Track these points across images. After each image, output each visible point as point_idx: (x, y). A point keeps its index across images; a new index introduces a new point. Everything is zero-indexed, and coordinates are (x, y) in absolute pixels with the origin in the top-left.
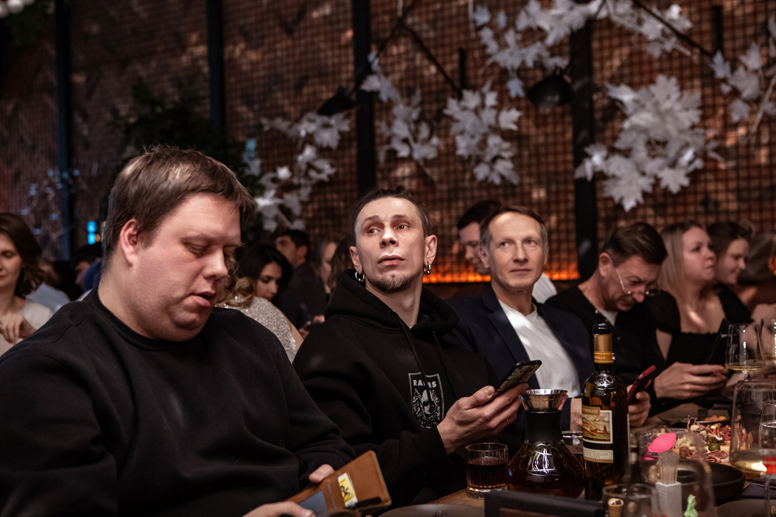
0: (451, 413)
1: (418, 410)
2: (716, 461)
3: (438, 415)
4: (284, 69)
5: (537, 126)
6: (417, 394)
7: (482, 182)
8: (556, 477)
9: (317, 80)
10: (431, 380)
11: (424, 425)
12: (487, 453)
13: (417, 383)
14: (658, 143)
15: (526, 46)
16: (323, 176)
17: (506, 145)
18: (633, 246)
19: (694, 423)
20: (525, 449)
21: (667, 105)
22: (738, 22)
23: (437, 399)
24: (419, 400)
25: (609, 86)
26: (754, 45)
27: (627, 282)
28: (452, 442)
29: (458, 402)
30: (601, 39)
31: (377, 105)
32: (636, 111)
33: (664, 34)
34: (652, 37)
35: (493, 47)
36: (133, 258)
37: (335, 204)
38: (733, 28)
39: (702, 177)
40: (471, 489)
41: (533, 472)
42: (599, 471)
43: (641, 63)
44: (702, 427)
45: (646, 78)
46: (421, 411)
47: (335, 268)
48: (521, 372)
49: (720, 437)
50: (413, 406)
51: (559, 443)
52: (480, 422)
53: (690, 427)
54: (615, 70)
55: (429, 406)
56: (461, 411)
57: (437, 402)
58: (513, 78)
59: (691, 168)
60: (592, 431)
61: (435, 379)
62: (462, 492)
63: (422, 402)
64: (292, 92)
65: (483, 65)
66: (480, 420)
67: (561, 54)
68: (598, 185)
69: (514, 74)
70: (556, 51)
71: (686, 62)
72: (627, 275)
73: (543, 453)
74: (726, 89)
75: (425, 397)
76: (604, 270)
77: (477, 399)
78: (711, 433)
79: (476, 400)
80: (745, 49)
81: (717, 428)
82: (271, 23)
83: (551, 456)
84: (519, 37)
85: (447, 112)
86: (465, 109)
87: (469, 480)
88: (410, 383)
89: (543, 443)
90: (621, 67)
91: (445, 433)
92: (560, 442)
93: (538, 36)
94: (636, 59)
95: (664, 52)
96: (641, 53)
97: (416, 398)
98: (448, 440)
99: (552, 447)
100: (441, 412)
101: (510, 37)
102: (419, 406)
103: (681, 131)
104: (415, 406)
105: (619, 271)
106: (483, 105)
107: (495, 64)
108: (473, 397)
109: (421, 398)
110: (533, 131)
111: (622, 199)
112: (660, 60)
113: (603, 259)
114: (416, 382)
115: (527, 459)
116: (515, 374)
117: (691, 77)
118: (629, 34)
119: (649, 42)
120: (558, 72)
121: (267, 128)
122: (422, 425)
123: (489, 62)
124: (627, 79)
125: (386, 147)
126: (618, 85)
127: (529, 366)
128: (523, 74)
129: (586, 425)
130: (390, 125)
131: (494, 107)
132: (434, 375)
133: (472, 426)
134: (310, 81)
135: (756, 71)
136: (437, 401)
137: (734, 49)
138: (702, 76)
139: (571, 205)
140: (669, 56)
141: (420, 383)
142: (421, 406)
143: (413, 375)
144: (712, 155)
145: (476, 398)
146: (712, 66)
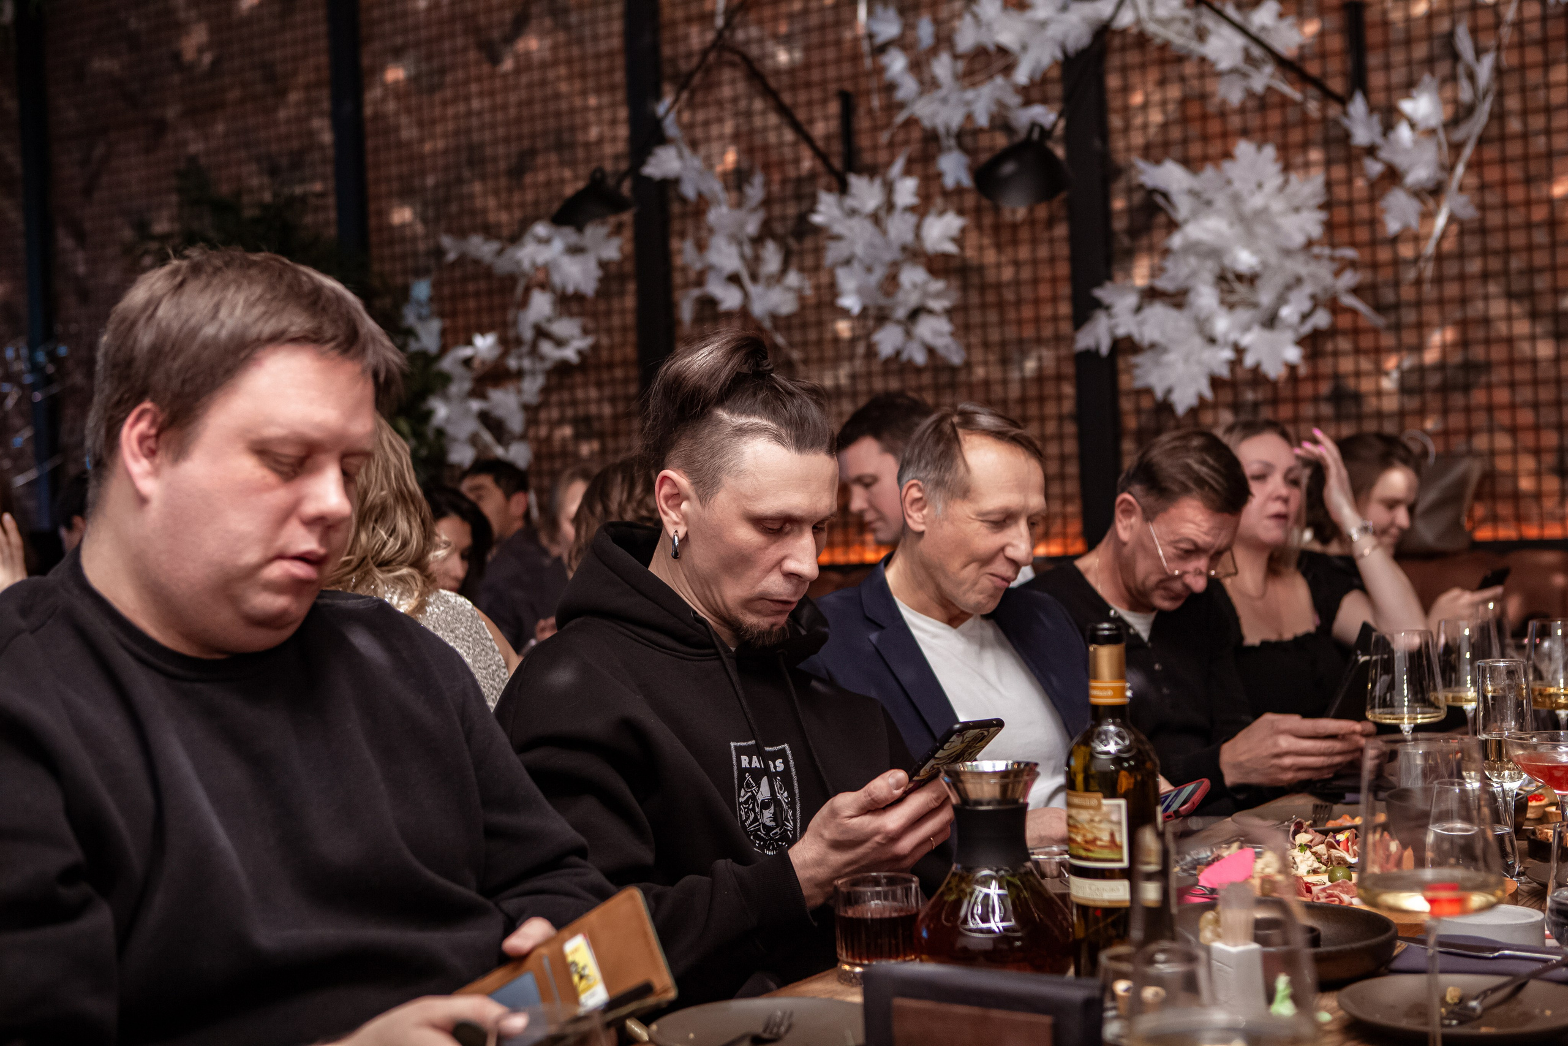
0: (819, 825)
1: (749, 816)
2: (1341, 901)
3: (789, 828)
4: (487, 135)
5: (999, 247)
6: (749, 786)
7: (887, 361)
8: (1018, 939)
9: (553, 157)
10: (774, 756)
11: (760, 847)
12: (878, 893)
13: (750, 763)
14: (1240, 277)
15: (973, 85)
16: (569, 353)
17: (938, 285)
18: (1182, 477)
19: (1303, 830)
20: (954, 883)
21: (1257, 201)
22: (1397, 34)
23: (786, 794)
24: (753, 798)
25: (1141, 164)
26: (1427, 78)
27: (1171, 550)
28: (820, 885)
29: (832, 803)
30: (1124, 70)
31: (676, 208)
32: (1195, 215)
33: (1248, 58)
34: (1224, 65)
35: (908, 86)
36: (148, 486)
37: (593, 409)
38: (1386, 45)
39: (1329, 347)
40: (847, 967)
41: (971, 930)
42: (1101, 925)
43: (1204, 117)
44: (1319, 837)
45: (1215, 148)
46: (756, 820)
47: (583, 533)
48: (962, 742)
49: (1355, 856)
50: (740, 809)
51: (1022, 870)
52: (878, 843)
53: (1294, 838)
54: (1152, 131)
55: (772, 809)
56: (838, 820)
57: (786, 801)
58: (950, 149)
59: (1307, 328)
60: (1087, 842)
61: (782, 754)
62: (828, 975)
63: (759, 802)
64: (503, 182)
65: (888, 125)
66: (878, 838)
67: (1044, 101)
68: (1121, 363)
69: (952, 142)
70: (1035, 94)
71: (1293, 114)
72: (1172, 538)
73: (990, 888)
74: (1375, 168)
75: (764, 792)
76: (1125, 528)
77: (873, 796)
78: (1335, 848)
79: (869, 798)
80: (1409, 87)
81: (1347, 840)
82: (460, 42)
83: (1006, 895)
84: (961, 66)
85: (817, 219)
86: (853, 212)
87: (842, 949)
88: (735, 762)
89: (991, 870)
90: (1165, 126)
91: (805, 865)
92: (1025, 867)
93: (1000, 63)
94: (1194, 110)
95: (1250, 94)
96: (1203, 97)
97: (747, 792)
98: (809, 880)
99: (1009, 878)
100: (794, 820)
101: (942, 67)
102: (753, 810)
103: (1287, 252)
104: (745, 808)
105: (1153, 529)
106: (890, 206)
107: (911, 122)
108: (865, 792)
109: (757, 793)
110: (990, 256)
111: (1169, 391)
112: (1242, 110)
113: (1123, 506)
114: (747, 760)
115: (958, 904)
116: (952, 746)
117: (1305, 145)
118: (1180, 59)
119: (1219, 74)
120: (1036, 135)
121: (452, 256)
122: (757, 848)
123: (901, 117)
124: (1177, 151)
125: (695, 293)
126: (1158, 162)
127: (978, 730)
128: (968, 141)
129: (1074, 830)
130: (701, 247)
131: (911, 209)
132: (780, 747)
133: (861, 850)
134: (540, 160)
135: (1432, 132)
136: (787, 798)
137: (1388, 88)
138: (1326, 143)
139: (1068, 406)
140: (1262, 102)
141: (756, 763)
142: (757, 810)
143: (740, 746)
144: (1349, 301)
145: (870, 795)
146: (1346, 122)
